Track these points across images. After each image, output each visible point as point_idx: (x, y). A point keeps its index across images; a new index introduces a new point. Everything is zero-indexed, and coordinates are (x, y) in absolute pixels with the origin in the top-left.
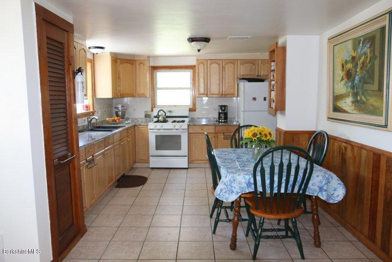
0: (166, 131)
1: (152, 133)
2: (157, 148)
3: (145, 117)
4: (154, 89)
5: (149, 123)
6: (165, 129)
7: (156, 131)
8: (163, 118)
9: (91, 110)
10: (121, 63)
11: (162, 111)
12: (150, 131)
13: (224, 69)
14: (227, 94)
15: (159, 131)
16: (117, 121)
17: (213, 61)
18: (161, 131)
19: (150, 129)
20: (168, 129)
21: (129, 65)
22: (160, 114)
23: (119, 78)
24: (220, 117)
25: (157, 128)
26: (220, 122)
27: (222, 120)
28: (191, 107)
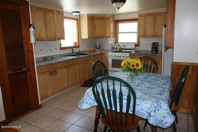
0: (117, 57)
1: (110, 58)
2: (113, 67)
3: (112, 49)
4: (117, 33)
5: (109, 53)
6: (117, 56)
7: (112, 57)
8: (119, 50)
9: (78, 45)
10: (96, 20)
11: (118, 46)
12: (109, 57)
13: (155, 19)
14: (157, 35)
15: (113, 57)
16: (92, 51)
17: (148, 15)
18: (114, 57)
19: (109, 56)
20: (118, 56)
21: (101, 20)
22: (117, 47)
23: (95, 28)
24: (152, 50)
25: (112, 55)
26: (152, 53)
27: (154, 52)
28: (137, 43)
